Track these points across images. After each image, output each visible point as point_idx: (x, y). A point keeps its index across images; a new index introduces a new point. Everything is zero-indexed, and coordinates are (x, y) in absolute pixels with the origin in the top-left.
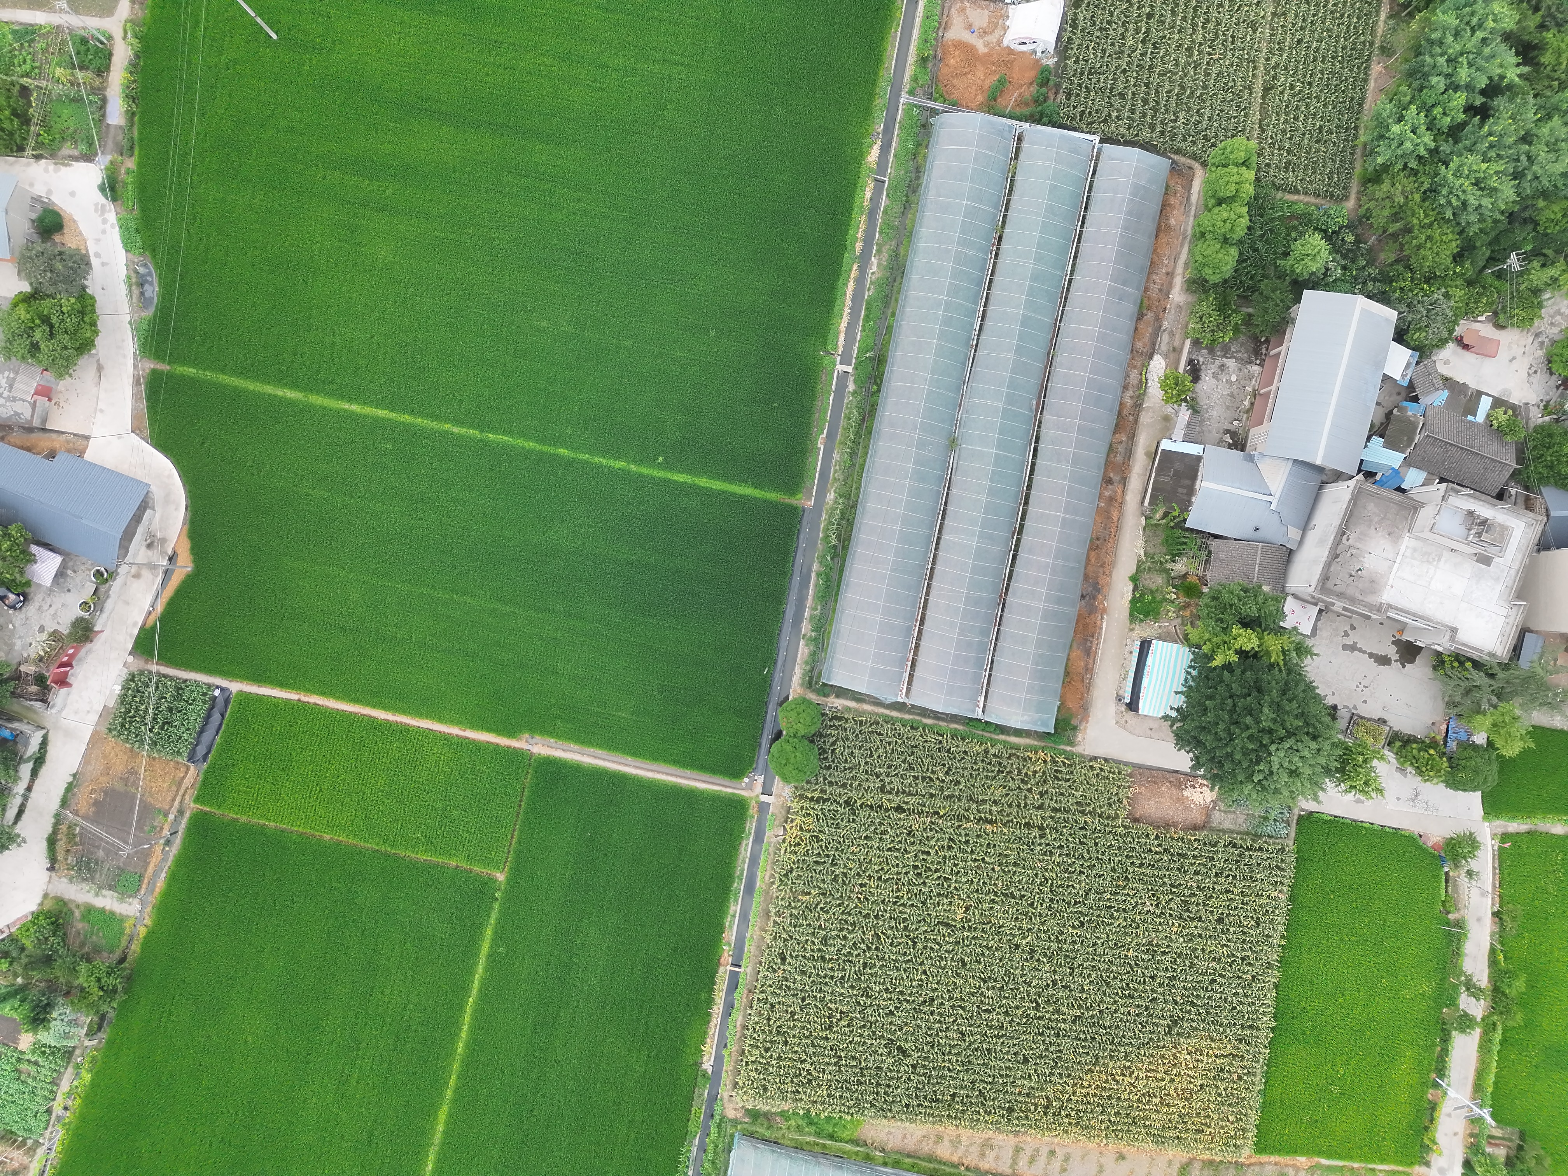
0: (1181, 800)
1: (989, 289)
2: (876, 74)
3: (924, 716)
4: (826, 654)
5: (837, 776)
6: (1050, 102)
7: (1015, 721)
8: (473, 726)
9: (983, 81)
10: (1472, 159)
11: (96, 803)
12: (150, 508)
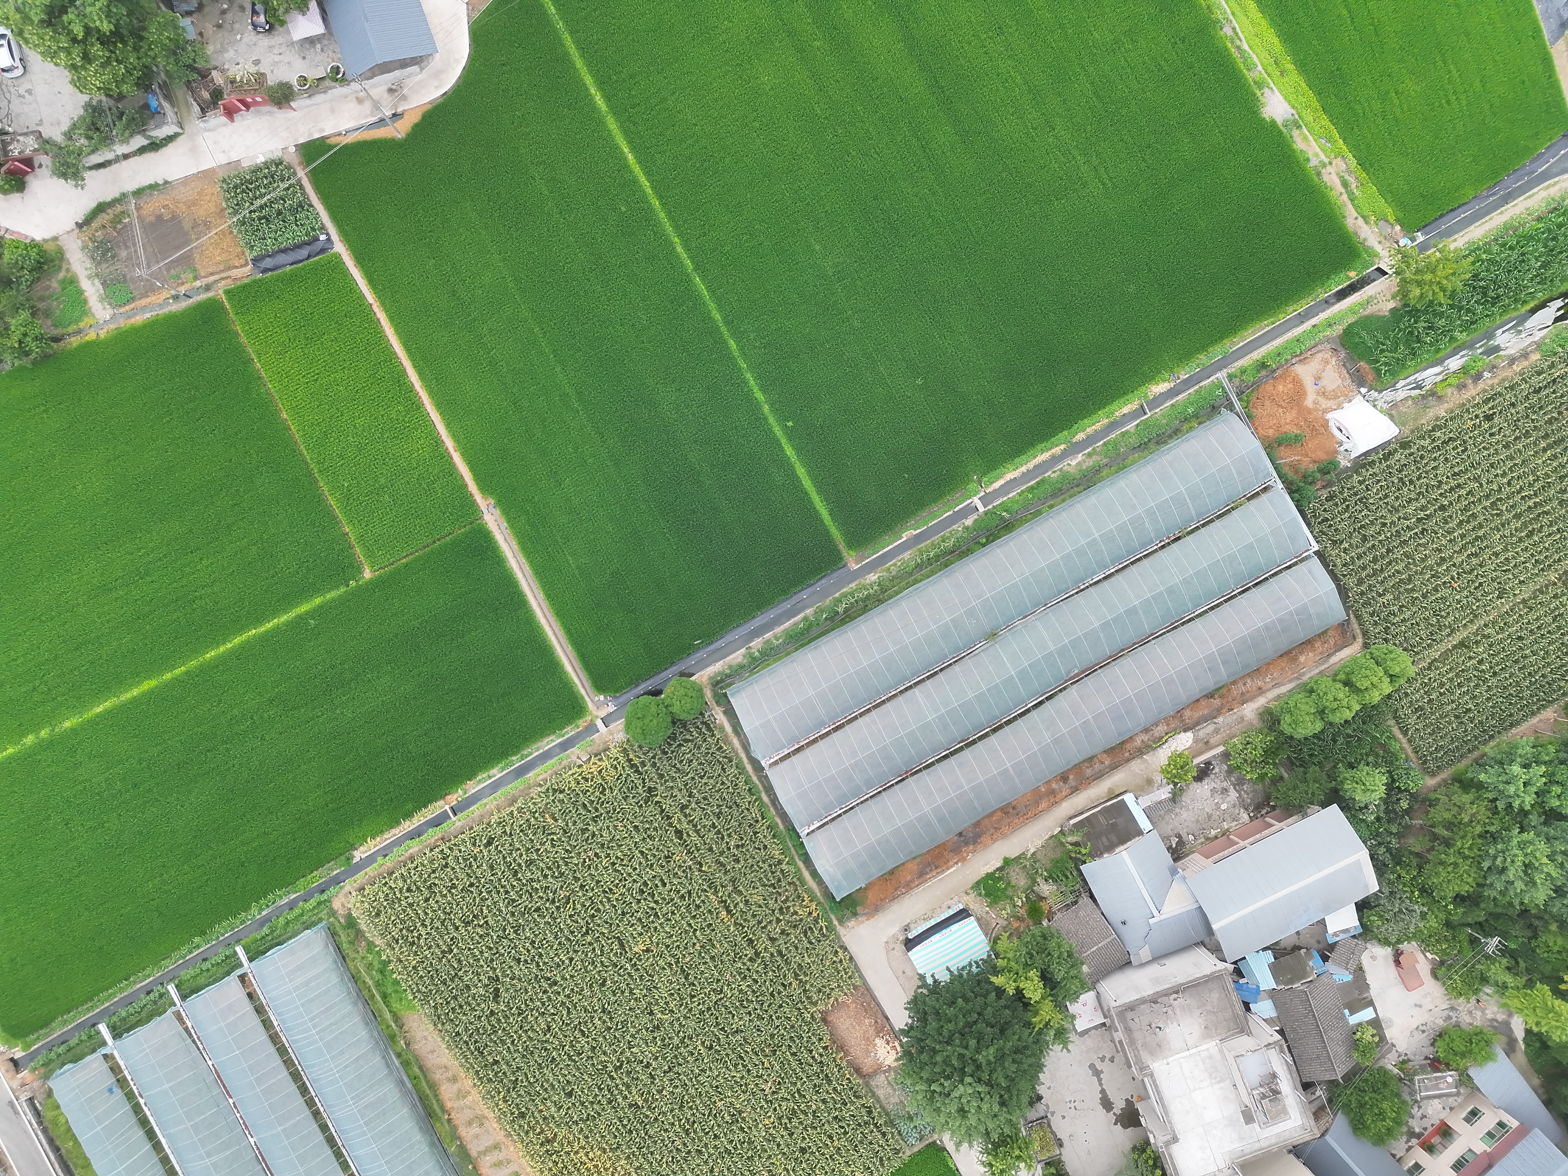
0: (869, 1042)
1: (1132, 563)
2: (1222, 338)
3: (767, 792)
4: (749, 676)
5: (664, 766)
6: (1313, 488)
7: (820, 865)
8: (465, 455)
9: (1286, 424)
10: (1542, 847)
11: (159, 218)
12: (420, 67)
